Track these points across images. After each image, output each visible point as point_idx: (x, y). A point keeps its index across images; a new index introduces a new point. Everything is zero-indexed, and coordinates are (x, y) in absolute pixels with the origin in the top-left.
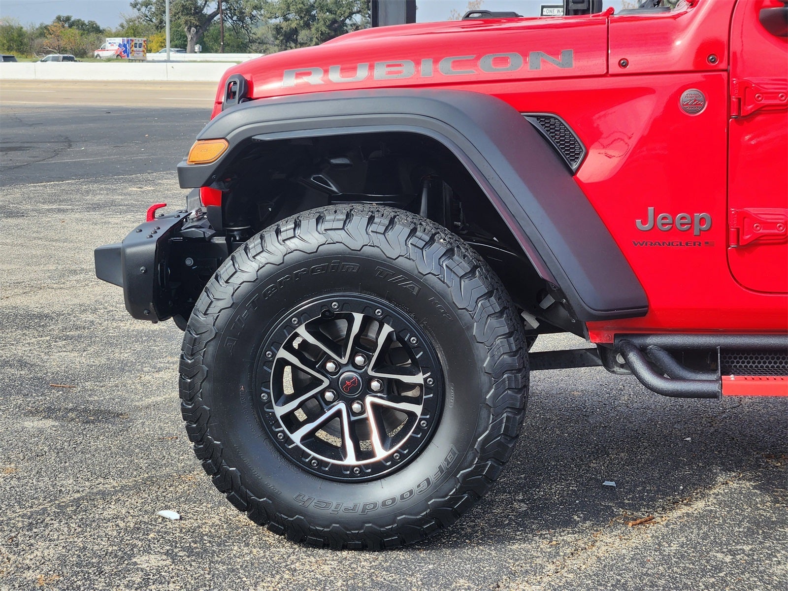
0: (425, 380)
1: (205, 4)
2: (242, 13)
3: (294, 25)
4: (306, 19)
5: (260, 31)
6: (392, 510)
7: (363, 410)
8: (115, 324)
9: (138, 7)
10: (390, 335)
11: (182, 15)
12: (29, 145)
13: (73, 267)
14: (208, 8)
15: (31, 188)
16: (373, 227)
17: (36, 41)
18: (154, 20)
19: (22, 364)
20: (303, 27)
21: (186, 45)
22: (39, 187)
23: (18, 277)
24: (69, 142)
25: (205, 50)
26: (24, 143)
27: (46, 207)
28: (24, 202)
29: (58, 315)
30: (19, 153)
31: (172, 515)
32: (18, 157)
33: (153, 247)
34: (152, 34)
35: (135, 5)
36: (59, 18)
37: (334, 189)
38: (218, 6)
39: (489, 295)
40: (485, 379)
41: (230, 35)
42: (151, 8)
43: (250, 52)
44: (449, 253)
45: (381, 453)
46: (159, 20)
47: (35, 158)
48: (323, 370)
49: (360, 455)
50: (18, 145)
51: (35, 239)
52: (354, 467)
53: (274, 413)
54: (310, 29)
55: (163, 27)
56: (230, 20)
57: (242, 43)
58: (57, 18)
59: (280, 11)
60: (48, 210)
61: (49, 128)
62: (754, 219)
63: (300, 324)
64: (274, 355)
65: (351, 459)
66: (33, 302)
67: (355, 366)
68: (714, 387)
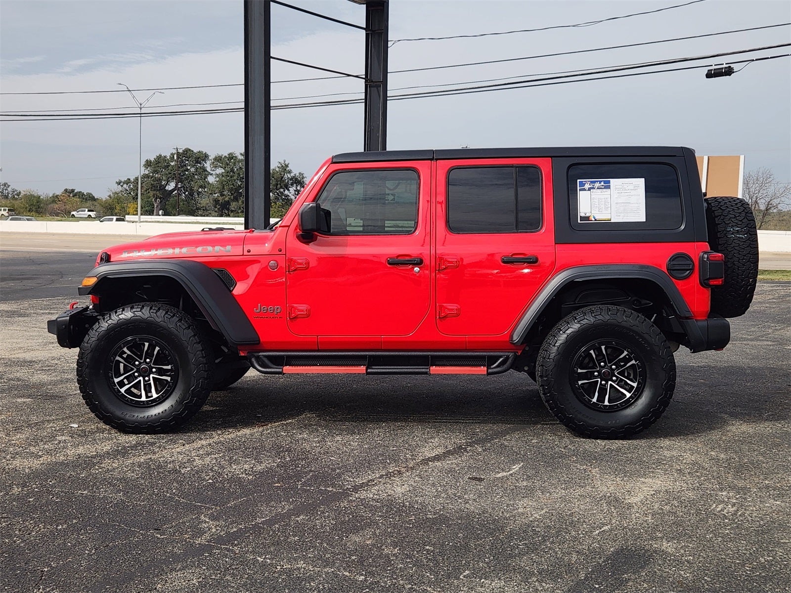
0: (171, 367)
1: (167, 184)
2: (191, 190)
3: (227, 199)
4: (235, 195)
5: (204, 201)
6: (158, 417)
7: (149, 380)
8: (68, 365)
9: (121, 184)
10: (159, 351)
11: (151, 190)
12: (37, 276)
13: (52, 341)
14: (169, 186)
15: (34, 301)
16: (152, 311)
17: (49, 206)
18: (132, 193)
19: (19, 380)
20: (233, 201)
21: (154, 211)
22: (40, 301)
23: (21, 345)
24: (61, 274)
25: (166, 214)
26: (33, 275)
27: (42, 311)
28: (29, 309)
29: (40, 361)
30: (29, 281)
31: (76, 426)
32: (29, 284)
33: (68, 318)
34: (130, 202)
35: (119, 183)
36: (66, 190)
37: (145, 297)
38: (176, 185)
39: (194, 336)
40: (193, 366)
41: (183, 204)
42: (130, 185)
43: (197, 216)
44: (180, 320)
45: (155, 396)
46: (135, 194)
47: (39, 285)
48: (134, 365)
49: (147, 397)
50: (30, 276)
51: (33, 327)
52: (144, 401)
53: (114, 381)
54: (238, 201)
55: (137, 198)
56: (183, 195)
57: (192, 210)
58: (65, 190)
59: (217, 189)
60: (43, 313)
61: (51, 266)
62: (295, 308)
63: (124, 347)
64: (114, 359)
65: (144, 398)
66: (28, 356)
67: (146, 363)
68: (280, 370)
